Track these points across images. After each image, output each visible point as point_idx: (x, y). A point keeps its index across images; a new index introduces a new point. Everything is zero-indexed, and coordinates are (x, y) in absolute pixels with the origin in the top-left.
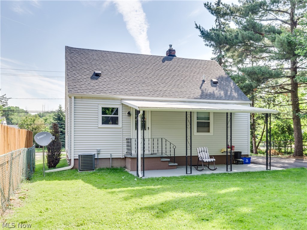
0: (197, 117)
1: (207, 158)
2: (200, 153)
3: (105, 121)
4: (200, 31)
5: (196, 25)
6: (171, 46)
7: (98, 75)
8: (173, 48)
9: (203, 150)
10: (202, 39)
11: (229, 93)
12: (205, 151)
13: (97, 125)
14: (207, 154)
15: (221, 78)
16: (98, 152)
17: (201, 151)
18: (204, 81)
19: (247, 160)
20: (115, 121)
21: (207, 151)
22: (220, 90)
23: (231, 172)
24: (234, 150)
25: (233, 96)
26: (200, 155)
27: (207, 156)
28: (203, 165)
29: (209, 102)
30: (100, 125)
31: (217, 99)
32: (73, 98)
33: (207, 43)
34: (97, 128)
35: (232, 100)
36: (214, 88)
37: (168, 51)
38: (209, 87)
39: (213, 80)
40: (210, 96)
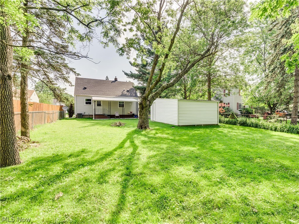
0: (119, 102)
3: (87, 103)
7: (85, 88)
8: (117, 78)
9: (117, 113)
10: (126, 75)
11: (132, 94)
15: (131, 89)
18: (124, 90)
20: (90, 103)
22: (129, 93)
24: (132, 113)
27: (118, 115)
30: (85, 104)
31: (126, 97)
32: (76, 96)
33: (128, 77)
35: (132, 97)
36: (127, 93)
37: (115, 78)
38: (125, 92)
39: (128, 90)
40: (124, 95)
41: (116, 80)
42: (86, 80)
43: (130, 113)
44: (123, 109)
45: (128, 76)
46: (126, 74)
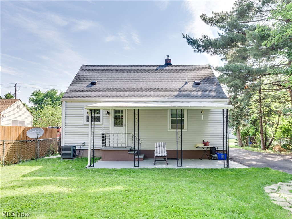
0: (171, 115)
1: (163, 152)
2: (157, 147)
4: (187, 39)
5: (183, 35)
6: (168, 56)
7: (93, 84)
8: (170, 58)
9: (160, 145)
11: (208, 92)
12: (163, 146)
13: (82, 123)
14: (164, 149)
15: (206, 79)
16: (84, 145)
17: (158, 146)
18: (187, 83)
19: (222, 156)
20: (98, 119)
21: (165, 145)
22: (200, 90)
23: (181, 167)
24: (208, 146)
25: (211, 95)
26: (157, 149)
27: (163, 150)
28: (167, 159)
29: (182, 101)
30: (85, 122)
31: (191, 98)
32: (64, 102)
34: (83, 125)
35: (208, 98)
36: (194, 88)
37: (166, 60)
38: (189, 89)
39: (196, 81)
40: (186, 95)
41: (168, 62)
42: (101, 68)
43: (201, 145)
44: (179, 134)
45: (198, 46)
46: (192, 42)
